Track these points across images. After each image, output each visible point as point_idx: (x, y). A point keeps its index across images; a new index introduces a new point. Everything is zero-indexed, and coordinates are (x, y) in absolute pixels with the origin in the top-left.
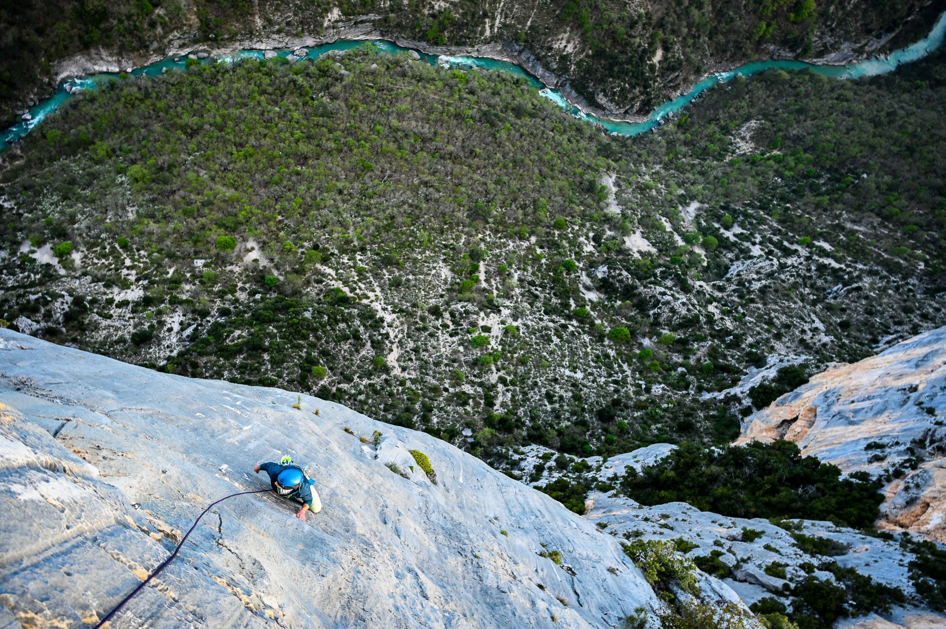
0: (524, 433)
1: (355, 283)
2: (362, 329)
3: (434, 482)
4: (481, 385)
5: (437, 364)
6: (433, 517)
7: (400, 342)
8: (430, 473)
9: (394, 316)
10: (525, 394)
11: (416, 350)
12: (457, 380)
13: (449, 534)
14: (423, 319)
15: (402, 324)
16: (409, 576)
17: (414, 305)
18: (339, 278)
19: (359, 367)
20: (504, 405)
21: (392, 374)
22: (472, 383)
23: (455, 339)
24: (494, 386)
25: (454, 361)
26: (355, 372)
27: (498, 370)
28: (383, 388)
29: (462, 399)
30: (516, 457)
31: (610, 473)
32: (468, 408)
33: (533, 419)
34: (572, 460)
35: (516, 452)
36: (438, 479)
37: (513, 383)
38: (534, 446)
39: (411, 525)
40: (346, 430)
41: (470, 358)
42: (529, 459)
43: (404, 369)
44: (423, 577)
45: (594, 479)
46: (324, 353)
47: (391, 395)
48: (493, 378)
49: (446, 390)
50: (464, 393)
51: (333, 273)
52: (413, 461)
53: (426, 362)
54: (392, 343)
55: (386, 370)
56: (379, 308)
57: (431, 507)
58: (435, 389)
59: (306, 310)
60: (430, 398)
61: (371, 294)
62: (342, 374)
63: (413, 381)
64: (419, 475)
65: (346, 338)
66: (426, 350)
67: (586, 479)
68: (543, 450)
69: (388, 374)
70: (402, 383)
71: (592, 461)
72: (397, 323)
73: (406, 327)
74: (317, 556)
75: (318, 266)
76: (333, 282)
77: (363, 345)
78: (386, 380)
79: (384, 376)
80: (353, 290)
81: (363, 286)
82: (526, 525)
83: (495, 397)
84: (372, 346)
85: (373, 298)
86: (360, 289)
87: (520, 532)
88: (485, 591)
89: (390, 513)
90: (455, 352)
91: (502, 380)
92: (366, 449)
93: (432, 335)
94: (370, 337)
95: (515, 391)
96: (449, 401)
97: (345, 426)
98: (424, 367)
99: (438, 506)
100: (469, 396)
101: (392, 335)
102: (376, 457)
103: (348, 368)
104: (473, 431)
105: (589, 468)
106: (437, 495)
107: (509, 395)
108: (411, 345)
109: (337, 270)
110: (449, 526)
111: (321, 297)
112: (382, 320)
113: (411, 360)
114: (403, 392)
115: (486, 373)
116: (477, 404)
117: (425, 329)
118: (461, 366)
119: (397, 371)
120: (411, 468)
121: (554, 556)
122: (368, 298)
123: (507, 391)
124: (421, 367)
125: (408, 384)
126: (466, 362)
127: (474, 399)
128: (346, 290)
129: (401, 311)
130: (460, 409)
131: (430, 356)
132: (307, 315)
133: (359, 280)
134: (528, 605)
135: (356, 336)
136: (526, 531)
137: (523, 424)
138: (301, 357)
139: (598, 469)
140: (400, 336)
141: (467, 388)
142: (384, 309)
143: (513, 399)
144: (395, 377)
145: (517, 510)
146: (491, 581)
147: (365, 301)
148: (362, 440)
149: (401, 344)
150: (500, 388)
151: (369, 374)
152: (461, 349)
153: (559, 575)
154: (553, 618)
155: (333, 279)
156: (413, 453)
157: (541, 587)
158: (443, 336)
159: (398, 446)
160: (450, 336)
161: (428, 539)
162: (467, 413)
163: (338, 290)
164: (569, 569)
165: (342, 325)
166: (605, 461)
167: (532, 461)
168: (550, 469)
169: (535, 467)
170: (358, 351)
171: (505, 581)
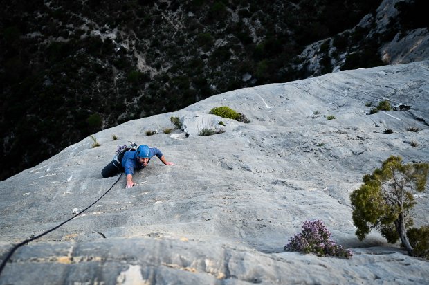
0: (293, 43)
1: (63, 27)
2: (99, 61)
3: (247, 122)
4: (228, 31)
5: (181, 42)
6: (266, 143)
7: (137, 48)
8: (239, 118)
9: (116, 30)
10: (270, 11)
11: (155, 44)
12: (207, 44)
13: (287, 145)
14: (141, 14)
15: (127, 31)
16: (277, 186)
17: (125, 8)
18: (47, 34)
19: (121, 93)
20: (259, 33)
21: (152, 77)
22: (221, 36)
24: (241, 23)
25: (193, 29)
27: (234, 8)
29: (222, 54)
30: (301, 67)
31: (386, 21)
32: (233, 58)
33: (291, 27)
34: (348, 34)
36: (248, 117)
37: (253, 10)
38: (309, 47)
39: (254, 159)
40: (148, 134)
42: (312, 60)
43: (158, 67)
44: (288, 180)
45: (376, 35)
48: (235, 17)
49: (204, 57)
50: (220, 48)
51: (39, 34)
52: (218, 118)
53: (172, 47)
54: (132, 53)
55: (145, 77)
56: (98, 33)
57: (258, 138)
58: (196, 63)
59: (44, 80)
60: (197, 74)
61: (83, 27)
63: (172, 70)
64: (231, 124)
65: (93, 78)
66: (164, 38)
68: (318, 45)
69: (149, 80)
70: (165, 78)
71: (364, 22)
72: (123, 34)
73: (132, 32)
74: (195, 212)
75: (22, 37)
76: (45, 42)
77: (111, 73)
78: (151, 86)
79: (147, 85)
80: (66, 35)
81: (71, 26)
82: (344, 100)
83: (249, 32)
84: (119, 68)
85: (88, 29)
86: (71, 29)
87: (343, 109)
88: (346, 163)
90: (188, 20)
91: (243, 14)
92: (174, 135)
93: (159, 22)
94: (111, 62)
95: (260, 14)
96: (213, 64)
97: (144, 132)
98: (172, 53)
99: (263, 133)
100: (226, 48)
101: (126, 47)
102: (187, 135)
104: (251, 73)
105: (366, 30)
106: (256, 128)
107: (258, 22)
108: (148, 43)
109: (39, 29)
110: (283, 140)
111: (46, 60)
112: (109, 40)
113: (157, 55)
115: (226, 18)
116: (237, 49)
117: (149, 21)
118: (201, 29)
119: (154, 73)
120: (221, 124)
121: (383, 106)
122: (83, 32)
123: (254, 19)
124: (170, 55)
125: (171, 76)
126: (203, 22)
127: (232, 47)
128: (60, 39)
129: (118, 21)
130: (227, 64)
131: (170, 40)
133: (65, 23)
134: (387, 149)
135: (99, 69)
136: (347, 105)
137: (287, 35)
139: (374, 25)
140: (133, 42)
141: (220, 43)
142: (103, 31)
143: (263, 23)
144: (156, 77)
145: (329, 96)
146: (344, 153)
147: (83, 36)
148: (167, 132)
149: (140, 49)
150: (246, 21)
151: (134, 93)
152: (191, 14)
153: (396, 117)
154: (413, 145)
155: (43, 39)
156: (214, 112)
157: (388, 132)
158: (168, 16)
159: (197, 116)
160: (174, 10)
161: (274, 159)
162: (234, 62)
163: (55, 44)
164: (402, 107)
165: (81, 70)
166: (375, 14)
167: (315, 60)
168: (335, 55)
169: (321, 62)
170: (111, 81)
171: (356, 146)
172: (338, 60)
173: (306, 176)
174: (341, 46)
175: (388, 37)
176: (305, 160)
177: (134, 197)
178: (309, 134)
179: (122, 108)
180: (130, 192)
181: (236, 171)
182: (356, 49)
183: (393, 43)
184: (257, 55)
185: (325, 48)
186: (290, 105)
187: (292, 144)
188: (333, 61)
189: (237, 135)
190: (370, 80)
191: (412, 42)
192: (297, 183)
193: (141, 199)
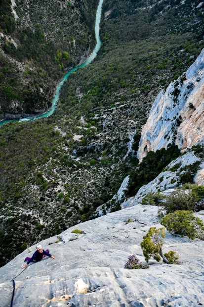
0: (93, 207)
1: (12, 213)
2: (26, 223)
3: (85, 234)
4: (71, 206)
5: (55, 212)
6: (94, 239)
8: (82, 233)
9: (32, 211)
11: (46, 214)
12: (64, 211)
13: (102, 239)
14: (40, 204)
15: (36, 211)
17: (35, 203)
18: (6, 216)
19: (34, 233)
20: (81, 205)
21: (45, 226)
22: (69, 208)
23: (54, 201)
24: (75, 203)
25: (59, 207)
26: (35, 236)
27: (72, 198)
28: (46, 232)
29: (70, 214)
30: (96, 215)
33: (91, 202)
34: (109, 202)
35: (95, 214)
36: (85, 232)
38: (98, 208)
39: (91, 245)
40: (49, 244)
41: (62, 202)
42: (100, 212)
43: (47, 222)
44: (108, 250)
45: (119, 201)
46: (21, 240)
47: (50, 232)
49: (63, 216)
50: (69, 212)
51: (3, 216)
52: (75, 234)
53: (52, 214)
54: (38, 218)
55: (43, 227)
56: (26, 213)
57: (91, 238)
58: (61, 219)
59: (5, 233)
60: (61, 222)
61: (20, 211)
62: (31, 240)
63: (53, 222)
64: (80, 235)
65: (23, 230)
66: (49, 211)
67: (117, 203)
68: (101, 207)
70: (50, 226)
71: (114, 198)
72: (34, 212)
73: (38, 211)
76: (6, 218)
77: (30, 227)
79: (44, 229)
80: (13, 215)
81: (15, 211)
82: (116, 221)
83: (78, 205)
84: (33, 224)
86: (15, 213)
87: (117, 224)
89: (83, 247)
90: (57, 204)
92: (59, 243)
93: (47, 206)
94: (30, 223)
95: (81, 199)
96: (67, 218)
97: (48, 244)
98: (52, 216)
99: (92, 236)
100: (71, 212)
101: (36, 216)
102: (64, 242)
103: (31, 237)
104: (80, 219)
105: (115, 200)
106: (88, 235)
107: (80, 202)
108: (43, 214)
109: (3, 214)
110: (100, 237)
111: (6, 225)
112: (29, 215)
113: (47, 218)
114: (53, 228)
115: (70, 202)
116: (75, 212)
117: (43, 206)
118: (62, 206)
119: (46, 224)
120: (76, 236)
121: (129, 221)
122: (20, 213)
124: (51, 217)
125: (52, 224)
126: (62, 204)
127: (73, 211)
128: (11, 217)
129: (32, 208)
130: (72, 217)
131: (51, 212)
132: (6, 234)
133: (13, 211)
135: (26, 226)
137: (90, 205)
138: (15, 247)
139: (117, 198)
140: (38, 214)
141: (69, 210)
142: (27, 212)
143: (82, 202)
144: (47, 226)
145: (111, 221)
146: (123, 238)
147: (20, 215)
148: (56, 242)
149: (40, 216)
150: (77, 202)
151: (39, 233)
152: (58, 202)
153: (135, 224)
154: (144, 231)
155: (5, 218)
156: (73, 232)
157: (134, 228)
158: (50, 204)
159: (67, 235)
160: (52, 201)
161: (99, 245)
162: (74, 216)
163: (9, 219)
164: (135, 220)
165: (19, 227)
166: (117, 195)
167: (101, 212)
168: (107, 209)
169: (103, 213)
170: (30, 230)
171: (126, 235)
172: (108, 211)
173: (113, 247)
174: (108, 206)
175: (123, 201)
176: (110, 243)
177: (51, 267)
178: (108, 233)
179: (35, 240)
180: (49, 265)
181: (87, 251)
182: (114, 207)
183: (124, 203)
184: (81, 213)
185: (103, 208)
186: (98, 226)
187: (104, 238)
188: (107, 211)
189: (83, 239)
190: (123, 213)
191: (130, 202)
192: (111, 250)
193: (54, 267)
